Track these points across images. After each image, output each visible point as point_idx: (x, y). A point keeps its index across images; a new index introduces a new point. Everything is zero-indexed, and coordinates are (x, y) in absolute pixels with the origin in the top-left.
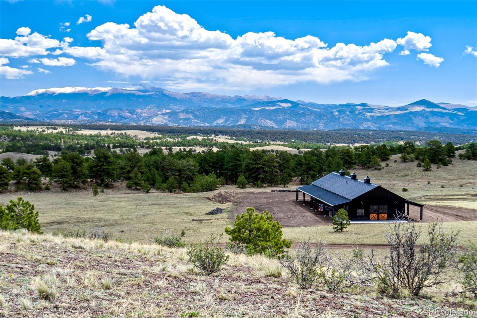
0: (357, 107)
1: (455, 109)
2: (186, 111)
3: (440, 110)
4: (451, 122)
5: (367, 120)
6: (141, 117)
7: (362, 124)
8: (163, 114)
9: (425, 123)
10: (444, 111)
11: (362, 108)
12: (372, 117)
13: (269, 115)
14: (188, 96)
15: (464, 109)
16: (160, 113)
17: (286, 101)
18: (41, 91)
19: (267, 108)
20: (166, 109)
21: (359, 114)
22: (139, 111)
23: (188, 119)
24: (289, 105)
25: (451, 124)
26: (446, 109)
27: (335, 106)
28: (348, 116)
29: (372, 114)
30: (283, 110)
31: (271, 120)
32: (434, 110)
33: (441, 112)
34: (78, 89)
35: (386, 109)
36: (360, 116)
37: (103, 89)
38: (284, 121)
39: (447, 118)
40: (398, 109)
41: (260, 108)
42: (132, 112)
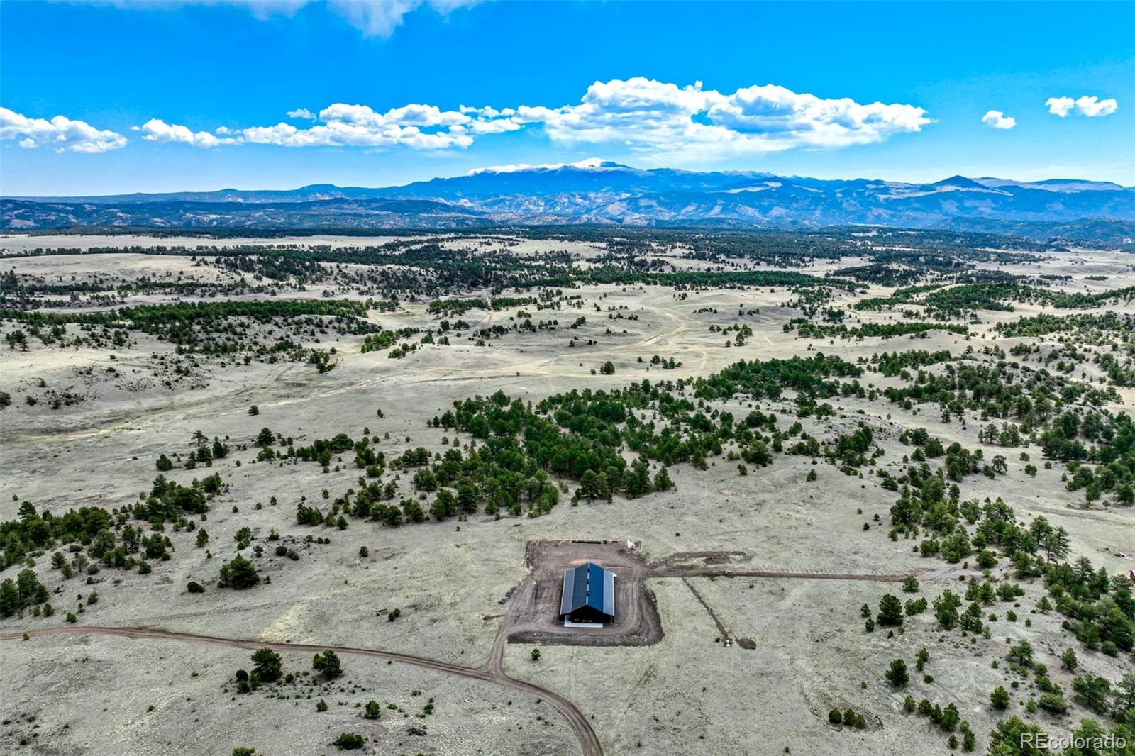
0: (868, 186)
1: (1000, 188)
2: (649, 197)
3: (980, 190)
4: (994, 206)
5: (878, 205)
6: (594, 202)
7: (871, 210)
8: (621, 201)
9: (958, 207)
10: (985, 191)
11: (875, 187)
12: (886, 200)
13: (748, 199)
14: (653, 174)
15: (1013, 187)
16: (617, 198)
17: (775, 179)
18: (479, 170)
19: (750, 189)
20: (627, 192)
21: (870, 195)
22: (592, 195)
23: (651, 207)
24: (779, 184)
25: (993, 209)
26: (987, 188)
27: (839, 184)
28: (854, 200)
29: (886, 196)
30: (768, 193)
31: (753, 206)
32: (971, 189)
33: (981, 193)
34: (523, 167)
35: (907, 188)
36: (870, 199)
37: (551, 167)
38: (769, 208)
39: (989, 200)
40: (924, 188)
41: (741, 190)
42: (584, 198)
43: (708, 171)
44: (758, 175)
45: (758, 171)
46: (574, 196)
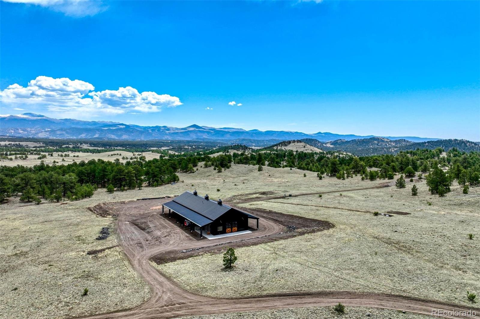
0: (161, 128)
1: (209, 129)
2: (61, 130)
3: (203, 130)
5: (167, 134)
6: (30, 133)
7: (164, 136)
8: (46, 131)
9: (196, 136)
10: (204, 130)
11: (164, 128)
12: (169, 133)
13: (112, 132)
14: (63, 121)
15: (214, 129)
16: (43, 130)
17: (122, 124)
19: (111, 128)
20: (48, 128)
21: (163, 131)
22: (29, 129)
24: (124, 127)
25: (208, 136)
26: (205, 129)
27: (150, 127)
28: (157, 132)
29: (169, 132)
30: (121, 129)
31: (114, 134)
32: (200, 130)
33: (203, 131)
35: (176, 129)
36: (163, 133)
38: (121, 135)
39: (206, 133)
40: (182, 129)
41: (107, 128)
42: (24, 130)
43: (90, 121)
44: (114, 123)
45: (114, 121)
46: (18, 129)
